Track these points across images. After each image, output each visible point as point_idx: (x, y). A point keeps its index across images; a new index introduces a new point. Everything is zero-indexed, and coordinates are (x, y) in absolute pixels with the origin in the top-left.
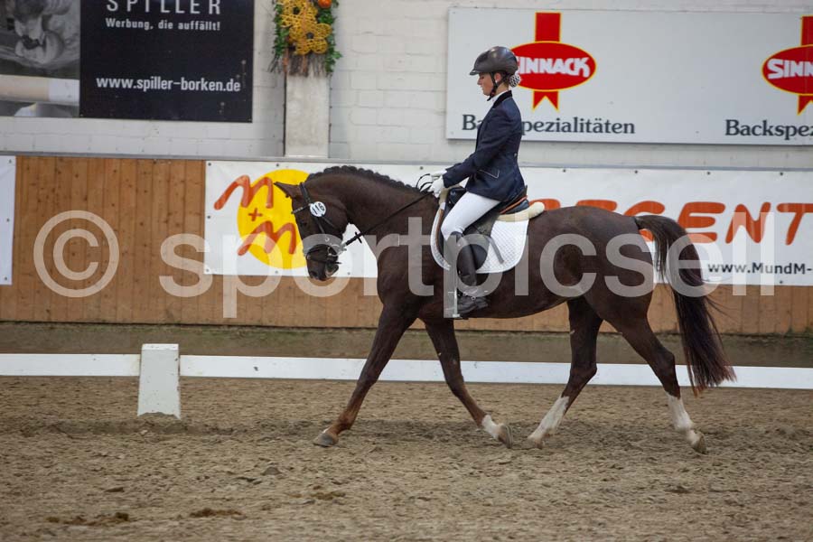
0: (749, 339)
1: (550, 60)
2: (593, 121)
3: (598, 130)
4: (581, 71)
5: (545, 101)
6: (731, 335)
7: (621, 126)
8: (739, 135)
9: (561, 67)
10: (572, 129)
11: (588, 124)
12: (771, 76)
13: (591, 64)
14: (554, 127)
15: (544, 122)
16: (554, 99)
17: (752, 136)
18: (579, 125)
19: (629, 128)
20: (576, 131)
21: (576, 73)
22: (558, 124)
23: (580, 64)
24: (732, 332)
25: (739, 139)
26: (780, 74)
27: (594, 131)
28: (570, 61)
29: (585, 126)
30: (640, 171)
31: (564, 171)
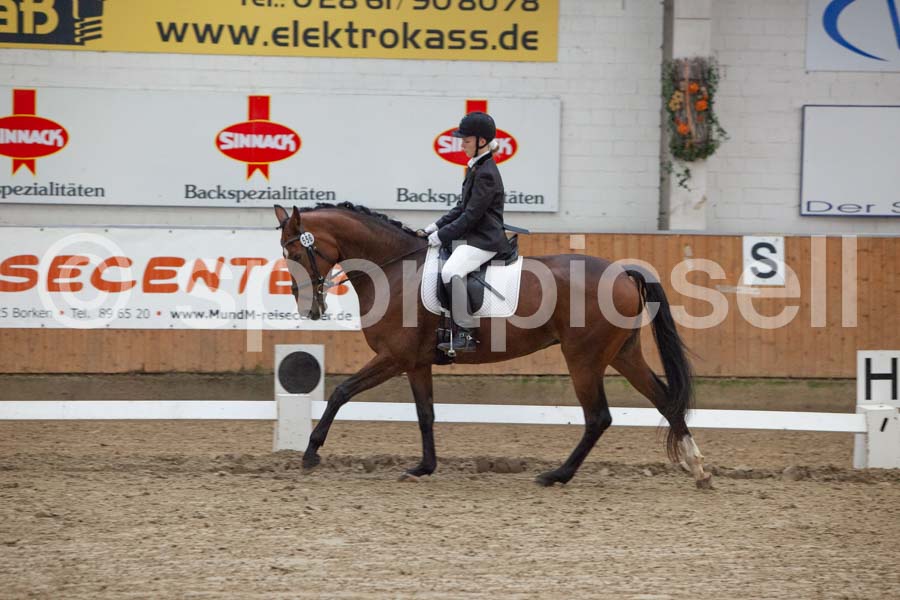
0: (208, 377)
1: (27, 132)
2: (67, 186)
3: (72, 193)
4: (56, 141)
5: (24, 168)
6: (192, 373)
7: (92, 190)
8: (197, 198)
9: (37, 137)
10: (49, 192)
11: (63, 188)
12: (223, 147)
13: (64, 135)
14: (32, 191)
15: (23, 186)
16: (31, 166)
17: (208, 199)
18: (55, 189)
19: (99, 192)
20: (52, 194)
21: (50, 143)
22: (35, 188)
23: (55, 135)
24: (192, 371)
25: (196, 202)
26: (230, 145)
27: (69, 194)
28: (45, 132)
29: (60, 190)
30: (110, 230)
31: (42, 230)
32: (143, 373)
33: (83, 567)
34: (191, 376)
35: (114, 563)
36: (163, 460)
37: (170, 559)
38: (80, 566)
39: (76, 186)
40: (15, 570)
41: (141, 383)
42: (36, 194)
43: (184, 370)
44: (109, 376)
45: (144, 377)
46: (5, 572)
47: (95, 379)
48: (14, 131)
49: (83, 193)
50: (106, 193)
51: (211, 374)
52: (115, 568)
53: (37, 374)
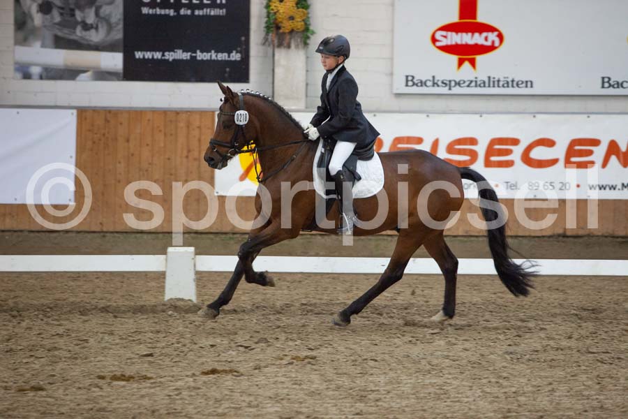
0: (619, 240)
1: (470, 34)
2: (502, 79)
4: (493, 42)
6: (606, 237)
7: (523, 82)
9: (478, 39)
10: (487, 85)
11: (499, 81)
13: (501, 37)
14: (473, 84)
15: (466, 80)
16: (473, 63)
17: (621, 89)
20: (489, 86)
21: (489, 43)
23: (492, 37)
24: (606, 235)
27: (503, 86)
28: (485, 34)
29: (496, 83)
30: (538, 116)
31: (481, 116)
32: (564, 236)
33: (522, 399)
34: (606, 239)
35: (548, 396)
36: (585, 310)
37: (595, 395)
38: (519, 398)
39: (510, 80)
40: (466, 400)
41: (563, 244)
42: (476, 86)
43: (600, 234)
44: (536, 239)
45: (565, 239)
46: (458, 401)
47: (525, 241)
48: (460, 34)
49: (515, 85)
50: (534, 85)
51: (622, 237)
52: (549, 401)
53: (477, 236)
